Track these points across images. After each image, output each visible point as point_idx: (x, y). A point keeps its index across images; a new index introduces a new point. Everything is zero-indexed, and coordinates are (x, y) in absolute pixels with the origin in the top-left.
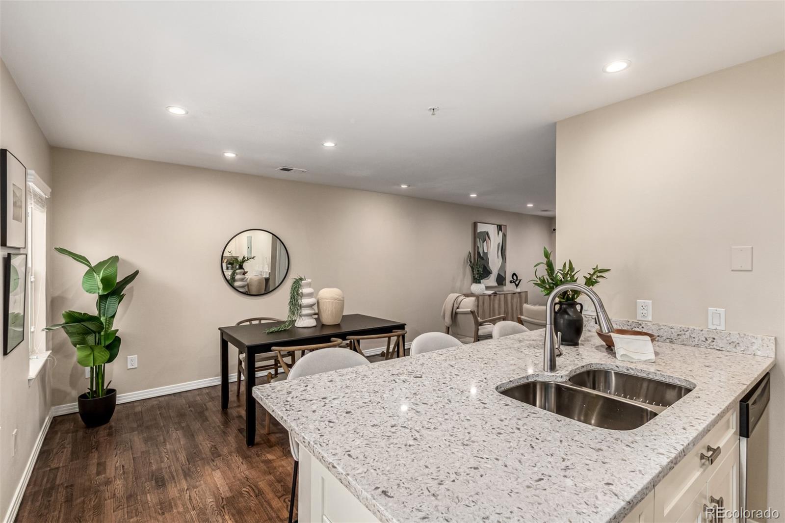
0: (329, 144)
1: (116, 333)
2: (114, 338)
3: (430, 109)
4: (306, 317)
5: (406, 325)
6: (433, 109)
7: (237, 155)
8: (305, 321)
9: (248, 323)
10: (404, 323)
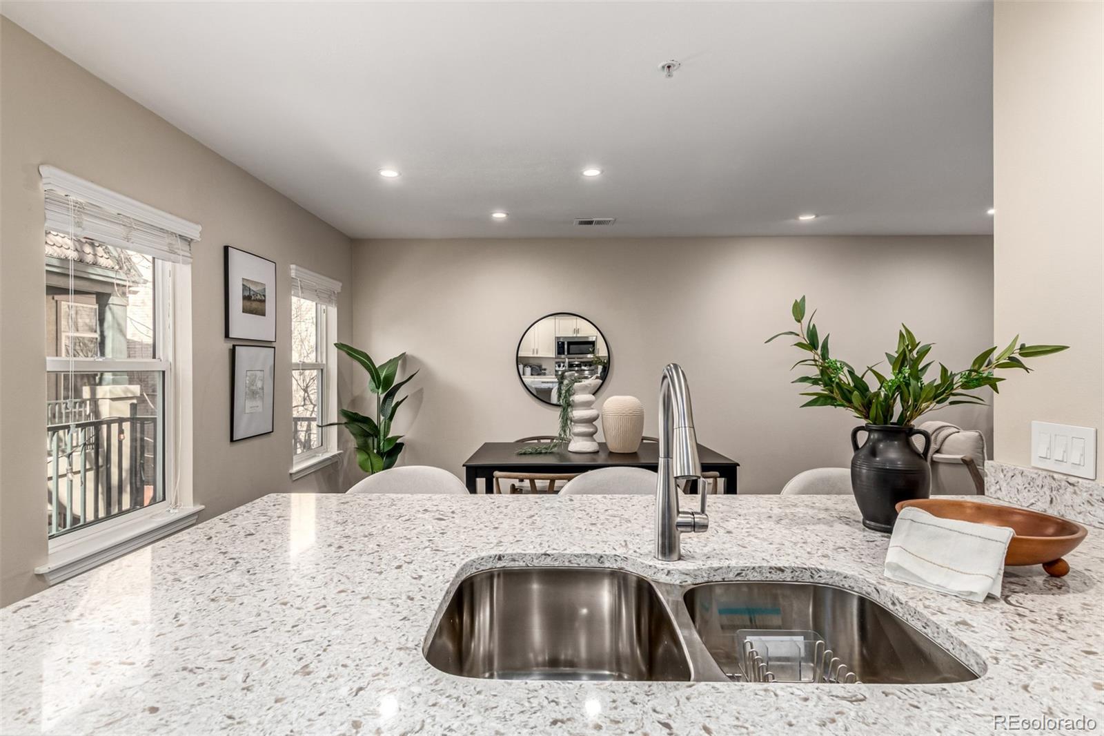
0: (592, 173)
1: (396, 440)
2: (394, 444)
3: (663, 67)
4: (581, 438)
5: (739, 465)
6: (669, 67)
7: (508, 214)
8: (578, 444)
9: (536, 441)
10: (738, 462)
